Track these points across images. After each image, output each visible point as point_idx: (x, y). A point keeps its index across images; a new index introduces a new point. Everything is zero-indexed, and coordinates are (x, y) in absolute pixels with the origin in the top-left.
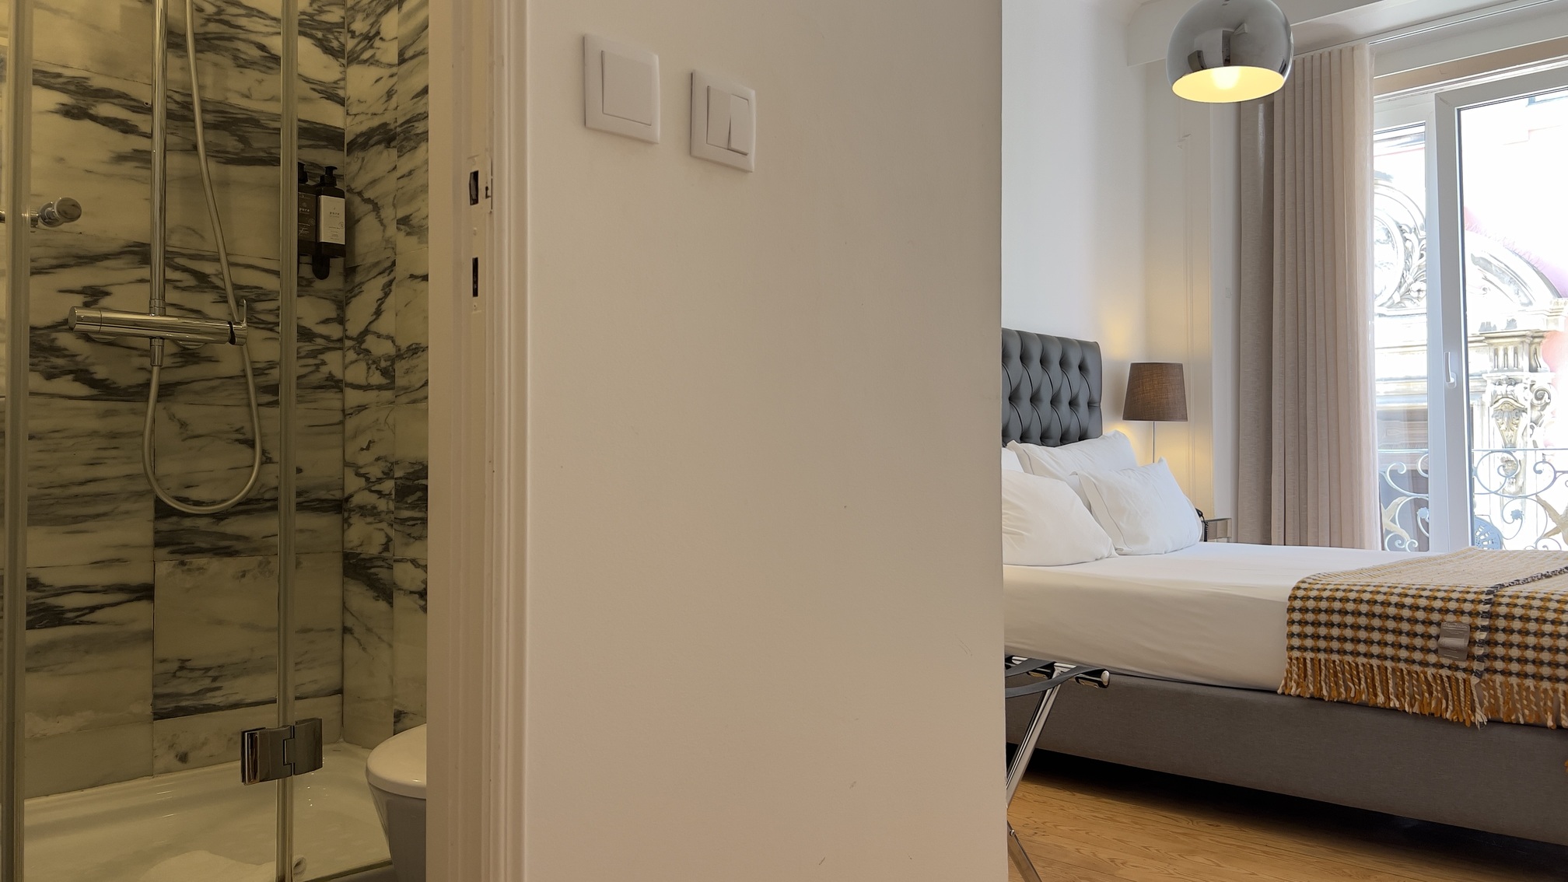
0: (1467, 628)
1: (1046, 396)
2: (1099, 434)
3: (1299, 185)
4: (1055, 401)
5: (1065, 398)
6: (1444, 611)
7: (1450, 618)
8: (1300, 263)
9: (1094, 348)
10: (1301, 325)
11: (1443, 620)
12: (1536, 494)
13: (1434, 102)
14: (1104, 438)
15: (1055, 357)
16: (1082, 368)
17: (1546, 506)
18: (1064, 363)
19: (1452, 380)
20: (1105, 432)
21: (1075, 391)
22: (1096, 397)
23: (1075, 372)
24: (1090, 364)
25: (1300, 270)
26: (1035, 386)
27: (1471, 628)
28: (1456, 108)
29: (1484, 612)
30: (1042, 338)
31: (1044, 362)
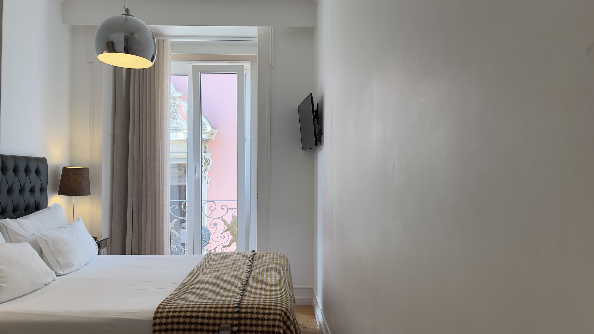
0: (230, 326)
1: (16, 188)
2: (46, 206)
3: (141, 92)
4: (22, 191)
5: (28, 188)
6: (221, 318)
7: (223, 321)
8: (141, 126)
9: (43, 161)
10: (141, 152)
11: (220, 323)
12: (222, 217)
13: (192, 67)
14: (49, 209)
15: (22, 167)
16: (37, 172)
17: (224, 221)
18: (27, 170)
19: (197, 176)
20: (49, 204)
21: (33, 184)
22: (44, 185)
23: (33, 174)
24: (42, 169)
25: (141, 129)
26: (10, 185)
27: (232, 325)
28: (200, 72)
29: (236, 318)
30: (15, 158)
31: (16, 171)
